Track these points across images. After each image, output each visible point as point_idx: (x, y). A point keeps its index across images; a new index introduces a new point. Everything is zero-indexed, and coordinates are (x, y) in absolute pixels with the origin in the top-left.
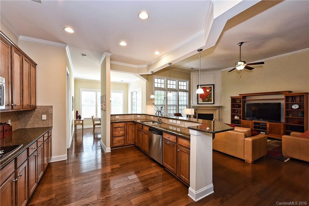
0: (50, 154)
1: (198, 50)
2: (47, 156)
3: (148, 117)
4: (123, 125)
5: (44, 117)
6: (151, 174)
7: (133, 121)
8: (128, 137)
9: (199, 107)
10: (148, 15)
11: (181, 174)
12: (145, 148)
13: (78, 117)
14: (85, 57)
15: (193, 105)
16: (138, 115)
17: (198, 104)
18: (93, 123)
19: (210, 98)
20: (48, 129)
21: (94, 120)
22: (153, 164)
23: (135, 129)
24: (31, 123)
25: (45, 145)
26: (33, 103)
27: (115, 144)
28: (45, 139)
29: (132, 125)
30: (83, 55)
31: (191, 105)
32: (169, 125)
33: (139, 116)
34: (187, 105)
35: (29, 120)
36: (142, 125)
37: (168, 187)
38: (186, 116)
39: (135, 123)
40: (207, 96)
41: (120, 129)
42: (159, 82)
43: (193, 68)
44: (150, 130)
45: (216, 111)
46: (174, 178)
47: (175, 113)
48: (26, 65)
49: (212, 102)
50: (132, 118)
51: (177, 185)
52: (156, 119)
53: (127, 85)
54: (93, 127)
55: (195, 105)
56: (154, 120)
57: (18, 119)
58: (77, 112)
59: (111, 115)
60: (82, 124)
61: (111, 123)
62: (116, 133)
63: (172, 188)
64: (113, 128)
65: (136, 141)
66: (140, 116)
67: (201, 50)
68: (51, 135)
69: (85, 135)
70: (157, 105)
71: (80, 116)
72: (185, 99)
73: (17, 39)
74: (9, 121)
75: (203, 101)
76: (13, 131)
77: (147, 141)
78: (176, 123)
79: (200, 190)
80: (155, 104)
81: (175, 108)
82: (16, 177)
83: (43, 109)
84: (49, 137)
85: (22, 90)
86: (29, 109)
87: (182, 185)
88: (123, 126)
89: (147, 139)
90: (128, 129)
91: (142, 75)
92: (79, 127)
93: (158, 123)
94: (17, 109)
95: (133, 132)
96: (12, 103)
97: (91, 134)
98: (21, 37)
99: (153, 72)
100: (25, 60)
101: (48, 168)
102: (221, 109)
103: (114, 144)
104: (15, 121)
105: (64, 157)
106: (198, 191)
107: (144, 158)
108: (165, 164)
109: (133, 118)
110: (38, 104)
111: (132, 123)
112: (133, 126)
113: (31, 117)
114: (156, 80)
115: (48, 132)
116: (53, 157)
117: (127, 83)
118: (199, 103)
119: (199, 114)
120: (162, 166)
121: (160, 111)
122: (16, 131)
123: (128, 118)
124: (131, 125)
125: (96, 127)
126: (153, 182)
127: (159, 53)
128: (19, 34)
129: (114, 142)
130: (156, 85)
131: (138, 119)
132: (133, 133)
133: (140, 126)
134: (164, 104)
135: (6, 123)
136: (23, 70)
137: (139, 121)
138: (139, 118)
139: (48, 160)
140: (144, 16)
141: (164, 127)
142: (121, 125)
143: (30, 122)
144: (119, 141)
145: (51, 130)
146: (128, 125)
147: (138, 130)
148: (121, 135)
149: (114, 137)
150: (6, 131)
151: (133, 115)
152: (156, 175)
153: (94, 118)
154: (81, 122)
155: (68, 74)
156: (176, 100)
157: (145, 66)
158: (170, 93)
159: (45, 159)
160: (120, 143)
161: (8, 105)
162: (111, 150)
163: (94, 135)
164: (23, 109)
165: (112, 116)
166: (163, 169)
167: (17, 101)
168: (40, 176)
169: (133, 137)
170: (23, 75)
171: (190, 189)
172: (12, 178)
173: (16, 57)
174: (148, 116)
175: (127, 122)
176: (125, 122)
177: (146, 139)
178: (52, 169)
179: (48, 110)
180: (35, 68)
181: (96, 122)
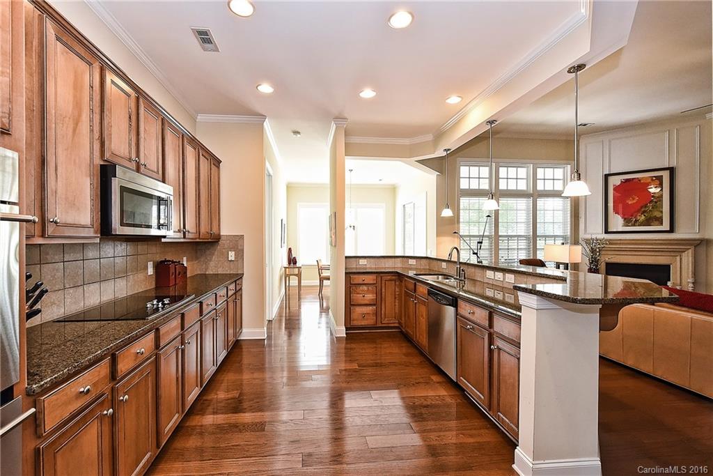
0: (238, 324)
1: (571, 68)
2: (235, 328)
3: (435, 266)
4: (374, 280)
5: (232, 256)
6: (426, 398)
7: (397, 273)
8: (383, 309)
9: (611, 242)
10: (410, 13)
11: (499, 412)
12: (421, 337)
13: (292, 261)
14: (299, 136)
15: (588, 237)
16: (410, 260)
17: (607, 232)
18: (320, 276)
19: (657, 214)
20: (238, 278)
21: (320, 269)
22: (435, 378)
23: (401, 290)
24: (214, 265)
25: (229, 304)
26: (215, 230)
27: (355, 322)
28: (230, 293)
29: (393, 282)
30: (296, 133)
31: (582, 235)
32: (485, 285)
33: (412, 262)
34: (564, 237)
35: (211, 260)
36: (414, 282)
37: (461, 436)
38: (553, 265)
39: (399, 276)
40: (642, 207)
41: (365, 288)
42: (472, 175)
43: (586, 123)
44: (430, 293)
45: (683, 254)
46: (483, 420)
47: (524, 258)
48: (204, 164)
49: (666, 226)
50: (397, 266)
51: (487, 437)
52: (452, 271)
53: (393, 189)
54: (319, 284)
55: (594, 237)
56: (446, 272)
57: (197, 258)
58: (290, 249)
59: (346, 257)
60: (299, 275)
61: (346, 273)
62: (358, 297)
63: (471, 440)
64: (351, 284)
65: (403, 319)
66: (415, 260)
67: (580, 67)
68: (241, 289)
69: (305, 298)
70: (467, 236)
71: (294, 258)
72: (559, 217)
73: (194, 120)
74: (185, 258)
75: (627, 222)
76: (188, 276)
77: (423, 323)
78: (504, 279)
79: (546, 461)
80: (461, 234)
81: (523, 244)
82: (183, 343)
83: (231, 241)
84: (238, 291)
85: (199, 206)
86: (210, 240)
87: (502, 440)
88: (372, 282)
89: (424, 316)
90: (383, 290)
91: (422, 162)
92: (294, 281)
93: (457, 279)
94: (192, 239)
95: (395, 298)
96: (184, 227)
97: (314, 298)
98: (200, 118)
99: (449, 150)
100: (203, 155)
101: (236, 348)
102: (702, 249)
103: (353, 320)
104: (192, 261)
105: (261, 333)
106: (542, 462)
107: (416, 360)
108: (464, 382)
109: (399, 265)
110: (223, 232)
111: (394, 277)
112: (397, 283)
113: (213, 254)
114: (464, 171)
115: (235, 281)
116: (244, 330)
117: (393, 185)
118: (609, 230)
119: (608, 264)
120: (456, 386)
121: (476, 252)
122: (192, 277)
123: (388, 266)
124: (391, 280)
125: (324, 284)
126: (425, 416)
127: (460, 99)
128: (198, 112)
129: (354, 316)
130: (464, 184)
131: (411, 269)
132: (397, 301)
133: (411, 284)
134: (486, 234)
135: (179, 262)
136: (199, 173)
137: (411, 274)
138: (412, 267)
139: (235, 334)
140: (401, 20)
141: (472, 289)
142: (369, 279)
143: (212, 264)
144: (364, 316)
145: (240, 280)
146: (383, 282)
147: (407, 294)
148: (368, 302)
149: (354, 305)
150: (179, 275)
151: (398, 259)
152: (437, 402)
153: (320, 264)
154: (296, 271)
155: (270, 175)
156: (527, 223)
157: (430, 137)
158: (490, 200)
159: (231, 331)
160: (367, 319)
161: (179, 231)
162: (346, 334)
163: (321, 299)
164: (199, 238)
165: (348, 260)
166: (457, 393)
167: (191, 226)
168: (221, 359)
169: (397, 311)
170: (199, 181)
171: (518, 451)
172: (177, 342)
173: (190, 151)
174: (435, 262)
175: (382, 273)
176: (377, 273)
177: (422, 316)
178: (244, 350)
179: (237, 243)
180: (218, 167)
181: (325, 274)
